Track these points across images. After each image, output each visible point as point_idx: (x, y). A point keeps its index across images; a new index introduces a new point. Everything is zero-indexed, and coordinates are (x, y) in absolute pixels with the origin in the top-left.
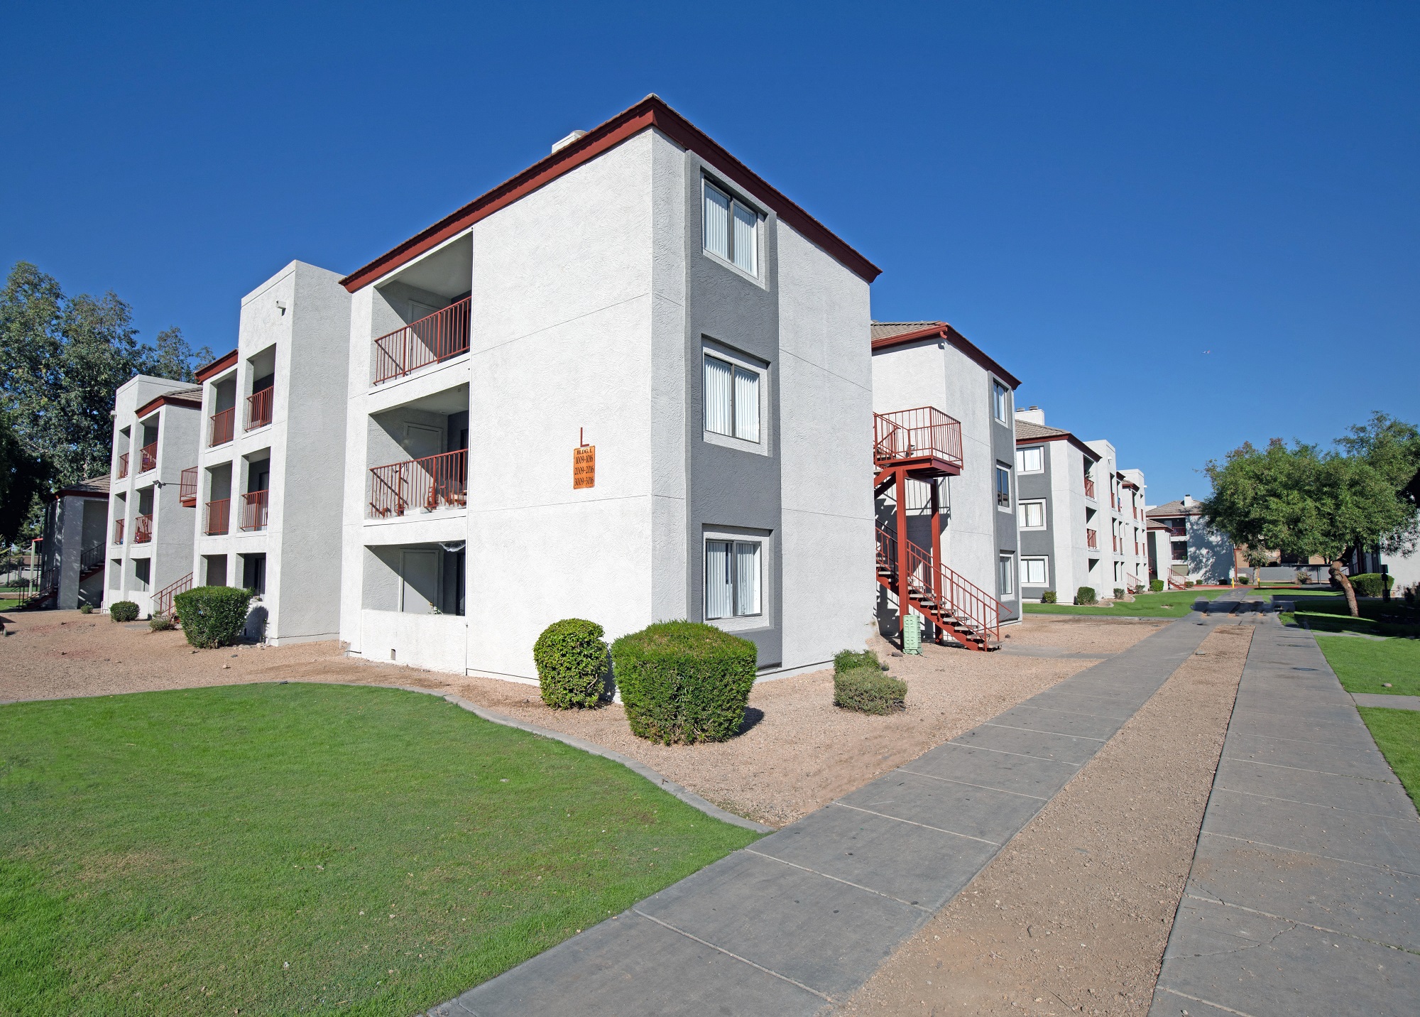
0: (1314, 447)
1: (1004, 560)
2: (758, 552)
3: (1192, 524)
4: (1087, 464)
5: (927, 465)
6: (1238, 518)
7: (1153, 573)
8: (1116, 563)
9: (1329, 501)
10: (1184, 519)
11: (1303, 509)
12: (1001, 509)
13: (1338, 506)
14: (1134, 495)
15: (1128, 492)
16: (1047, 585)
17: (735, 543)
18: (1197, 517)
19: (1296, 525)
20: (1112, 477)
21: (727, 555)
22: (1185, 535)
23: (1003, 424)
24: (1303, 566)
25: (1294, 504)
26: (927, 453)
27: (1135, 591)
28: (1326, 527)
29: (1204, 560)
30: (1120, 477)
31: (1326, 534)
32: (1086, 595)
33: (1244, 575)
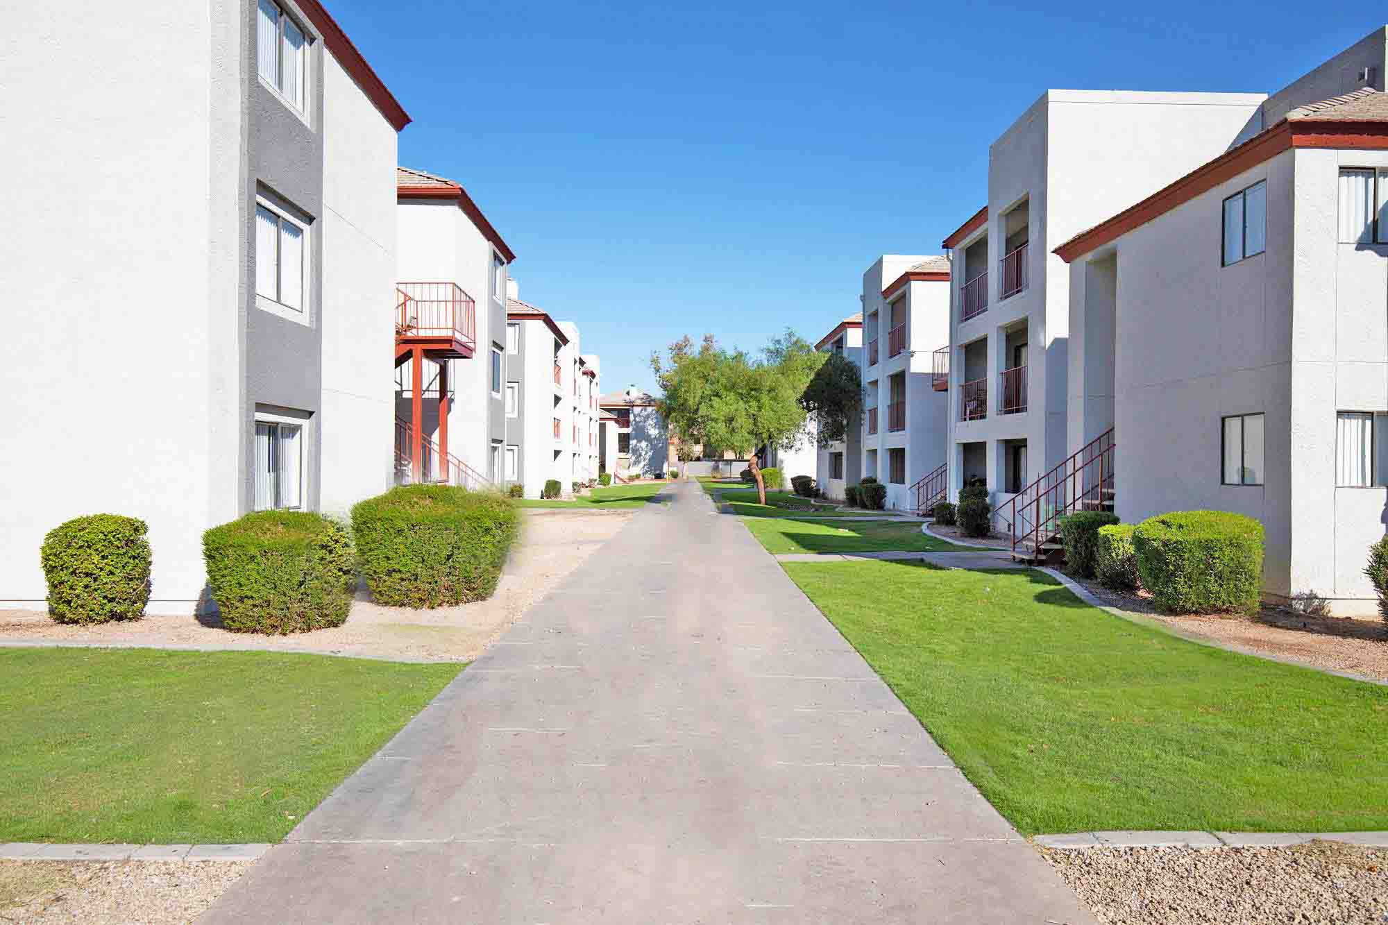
0: (746, 354)
1: (494, 449)
2: (298, 435)
3: (635, 416)
4: (557, 347)
5: (446, 346)
6: (688, 415)
7: (602, 466)
8: (574, 454)
9: (754, 404)
10: (628, 410)
11: (737, 410)
12: (494, 394)
13: (760, 408)
14: (591, 382)
15: (586, 379)
16: (515, 478)
17: (280, 426)
18: (640, 408)
19: (730, 424)
20: (575, 362)
21: (269, 439)
22: (628, 426)
23: (497, 300)
24: (719, 461)
25: (731, 405)
26: (450, 333)
27: (587, 485)
28: (751, 427)
29: (643, 453)
30: (582, 363)
31: (751, 433)
32: (552, 489)
33: (675, 469)
